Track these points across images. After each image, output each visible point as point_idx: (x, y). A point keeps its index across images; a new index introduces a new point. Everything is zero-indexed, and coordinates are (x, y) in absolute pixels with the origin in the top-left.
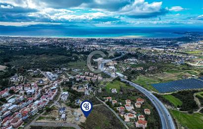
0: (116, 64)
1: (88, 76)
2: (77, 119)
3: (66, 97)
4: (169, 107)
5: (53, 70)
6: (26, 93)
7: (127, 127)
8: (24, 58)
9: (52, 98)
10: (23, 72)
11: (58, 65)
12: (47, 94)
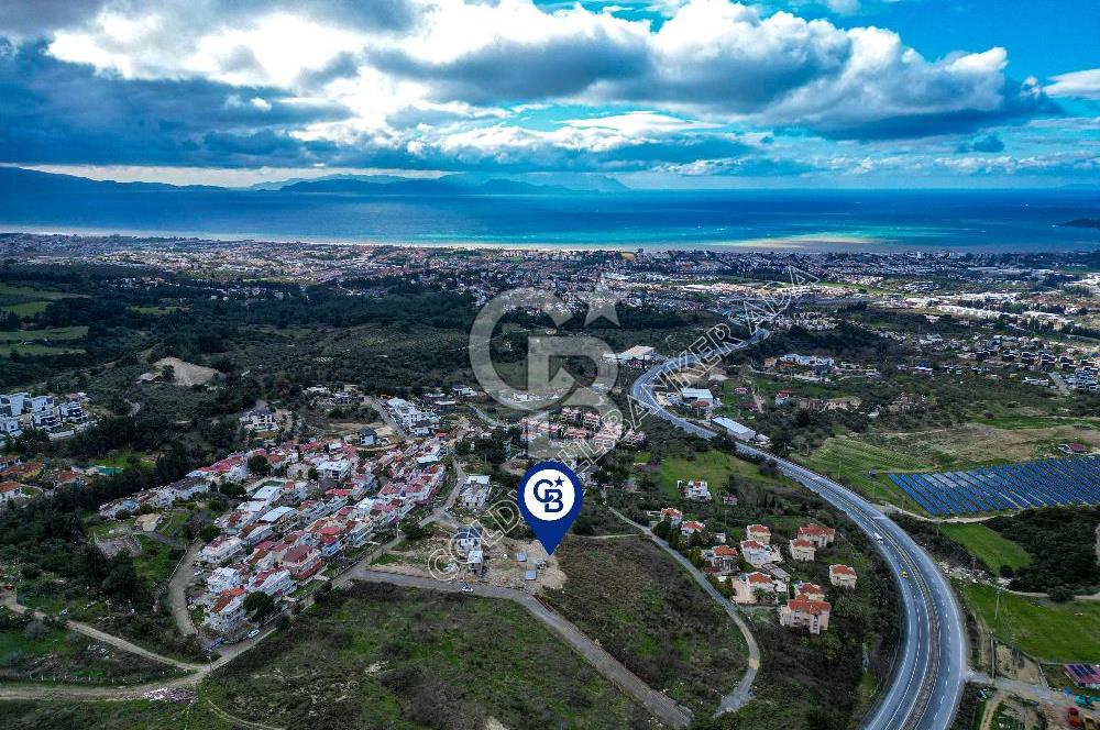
0: (721, 378)
1: (578, 426)
2: (530, 575)
3: (483, 495)
4: (960, 572)
5: (418, 392)
6: (314, 475)
7: (739, 622)
8: (281, 339)
9: (423, 495)
10: (289, 394)
11: (435, 374)
12: (402, 480)
